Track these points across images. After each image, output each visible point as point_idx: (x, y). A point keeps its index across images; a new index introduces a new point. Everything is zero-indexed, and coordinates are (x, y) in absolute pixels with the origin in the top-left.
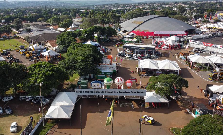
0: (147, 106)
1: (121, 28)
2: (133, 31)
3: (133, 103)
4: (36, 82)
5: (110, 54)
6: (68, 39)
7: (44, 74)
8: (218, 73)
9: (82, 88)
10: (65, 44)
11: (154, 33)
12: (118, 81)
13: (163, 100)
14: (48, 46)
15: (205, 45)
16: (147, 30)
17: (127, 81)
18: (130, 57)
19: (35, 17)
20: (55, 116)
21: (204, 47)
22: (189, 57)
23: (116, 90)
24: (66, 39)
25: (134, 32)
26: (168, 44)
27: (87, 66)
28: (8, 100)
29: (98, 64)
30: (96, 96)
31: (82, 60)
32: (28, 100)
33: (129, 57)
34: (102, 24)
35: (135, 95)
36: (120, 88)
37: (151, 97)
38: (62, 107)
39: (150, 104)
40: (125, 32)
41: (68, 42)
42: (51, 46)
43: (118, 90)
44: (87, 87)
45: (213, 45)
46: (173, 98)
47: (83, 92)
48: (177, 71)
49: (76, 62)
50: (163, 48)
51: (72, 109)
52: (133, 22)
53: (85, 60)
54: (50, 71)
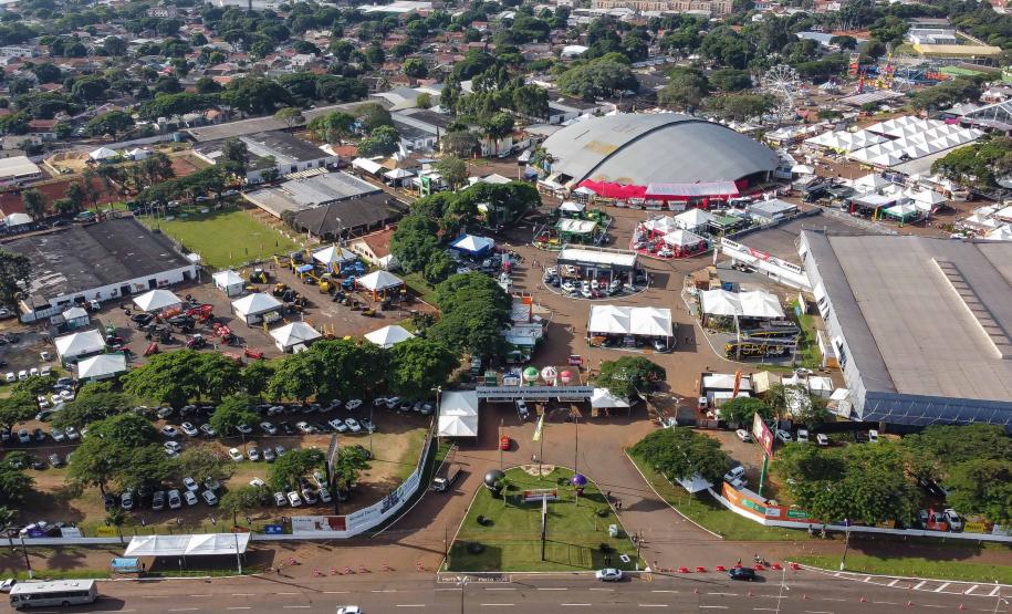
0: (594, 414)
1: (552, 161)
2: (585, 180)
3: (574, 408)
4: (410, 377)
5: (525, 275)
6: (421, 244)
7: (424, 364)
8: (739, 345)
9: (488, 385)
10: (415, 257)
11: (645, 188)
12: (548, 374)
13: (621, 404)
14: (361, 250)
15: (753, 255)
16: (629, 180)
17: (563, 373)
18: (573, 292)
19: (255, 94)
20: (454, 433)
21: (753, 259)
22: (705, 294)
23: (544, 388)
24: (416, 246)
25: (590, 185)
26: (673, 242)
27: (489, 339)
28: (355, 406)
29: (505, 327)
30: (510, 399)
31: (479, 328)
32: (391, 406)
33: (571, 289)
34: (491, 138)
35: (577, 395)
36: (551, 385)
37: (603, 399)
38: (461, 418)
39: (601, 410)
40: (564, 179)
41: (423, 254)
42: (370, 251)
43: (548, 388)
44: (496, 385)
45: (771, 259)
46: (643, 398)
47: (490, 393)
48: (665, 337)
49: (467, 331)
50: (660, 253)
51: (476, 420)
52: (587, 146)
53: (485, 327)
54: (433, 358)
